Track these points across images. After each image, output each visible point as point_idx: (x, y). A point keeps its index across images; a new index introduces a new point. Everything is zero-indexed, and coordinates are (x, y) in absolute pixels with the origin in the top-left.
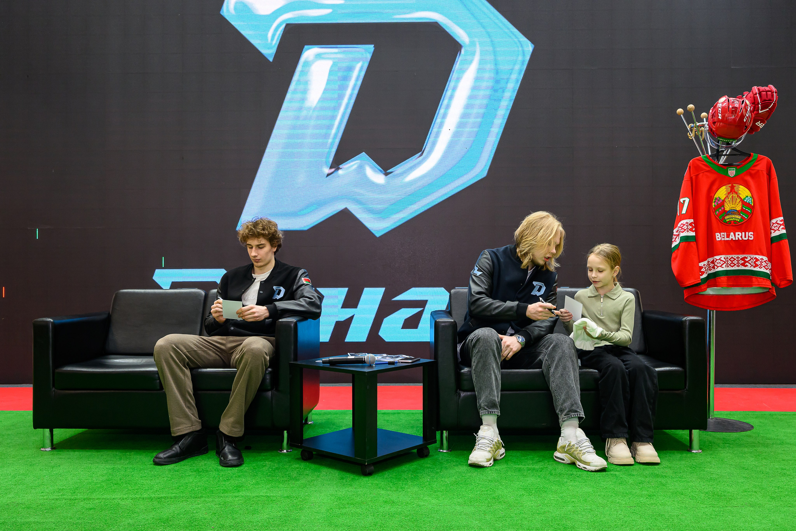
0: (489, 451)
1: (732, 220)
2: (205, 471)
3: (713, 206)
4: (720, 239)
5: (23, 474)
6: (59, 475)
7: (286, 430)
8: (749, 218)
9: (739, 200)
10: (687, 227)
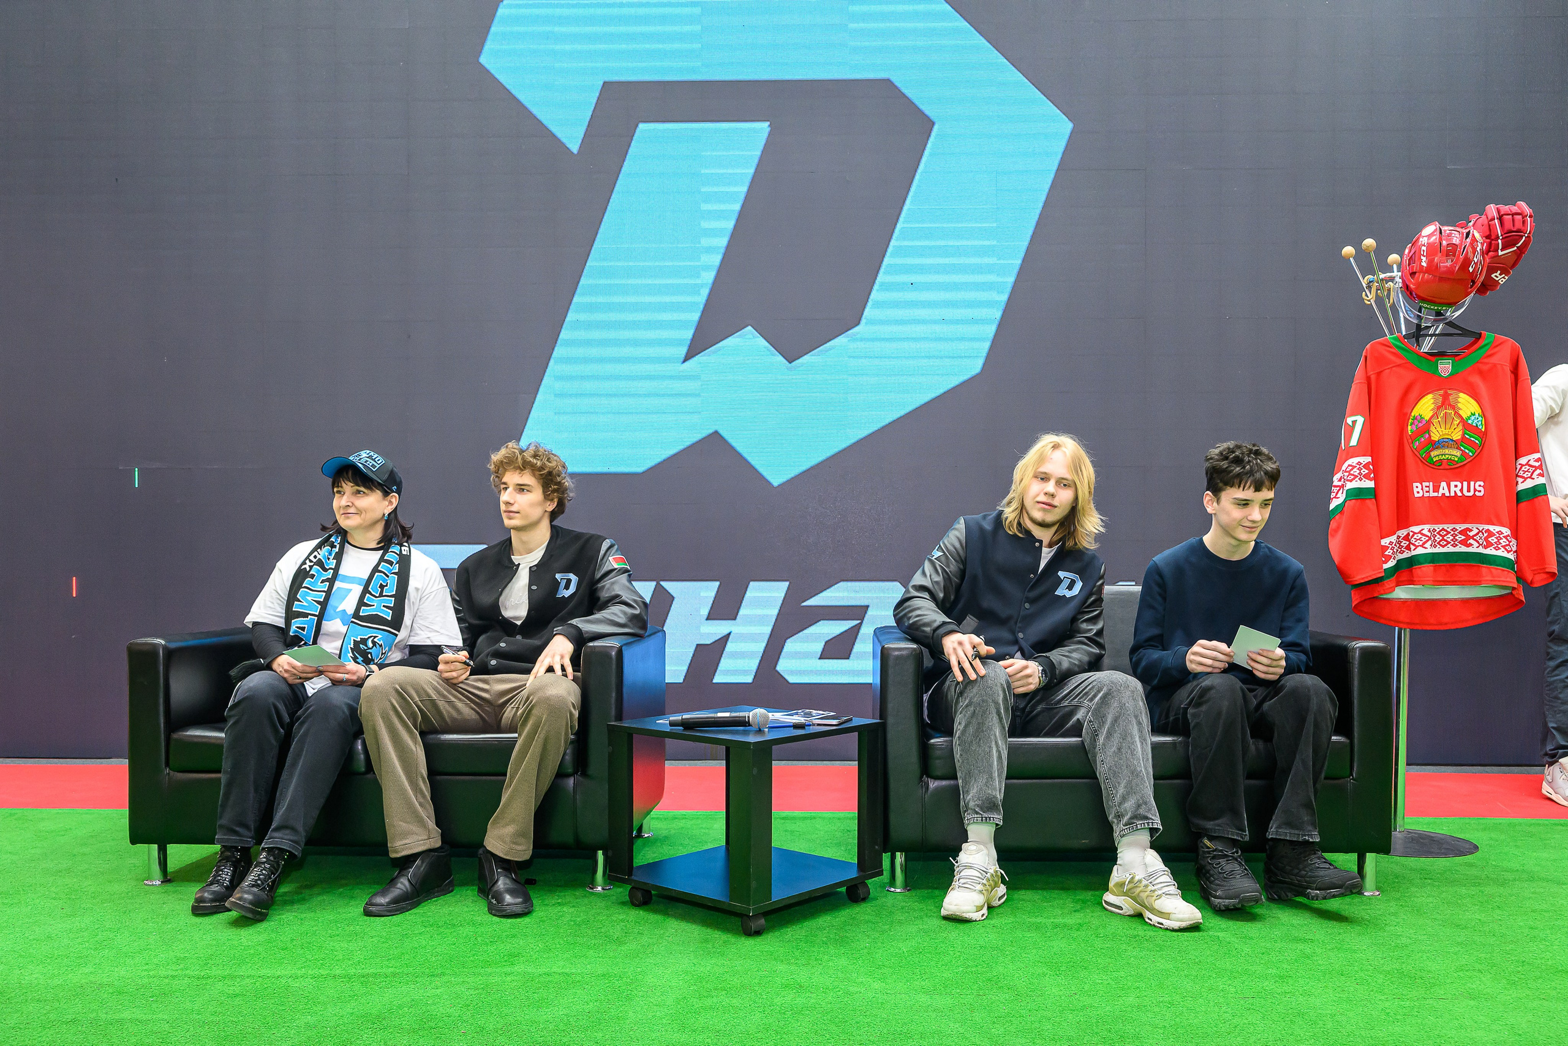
0: (981, 892)
1: (1444, 459)
2: (450, 926)
3: (1409, 431)
5: (110, 930)
6: (178, 931)
7: (600, 850)
8: (1476, 454)
9: (1457, 421)
10: (1358, 471)
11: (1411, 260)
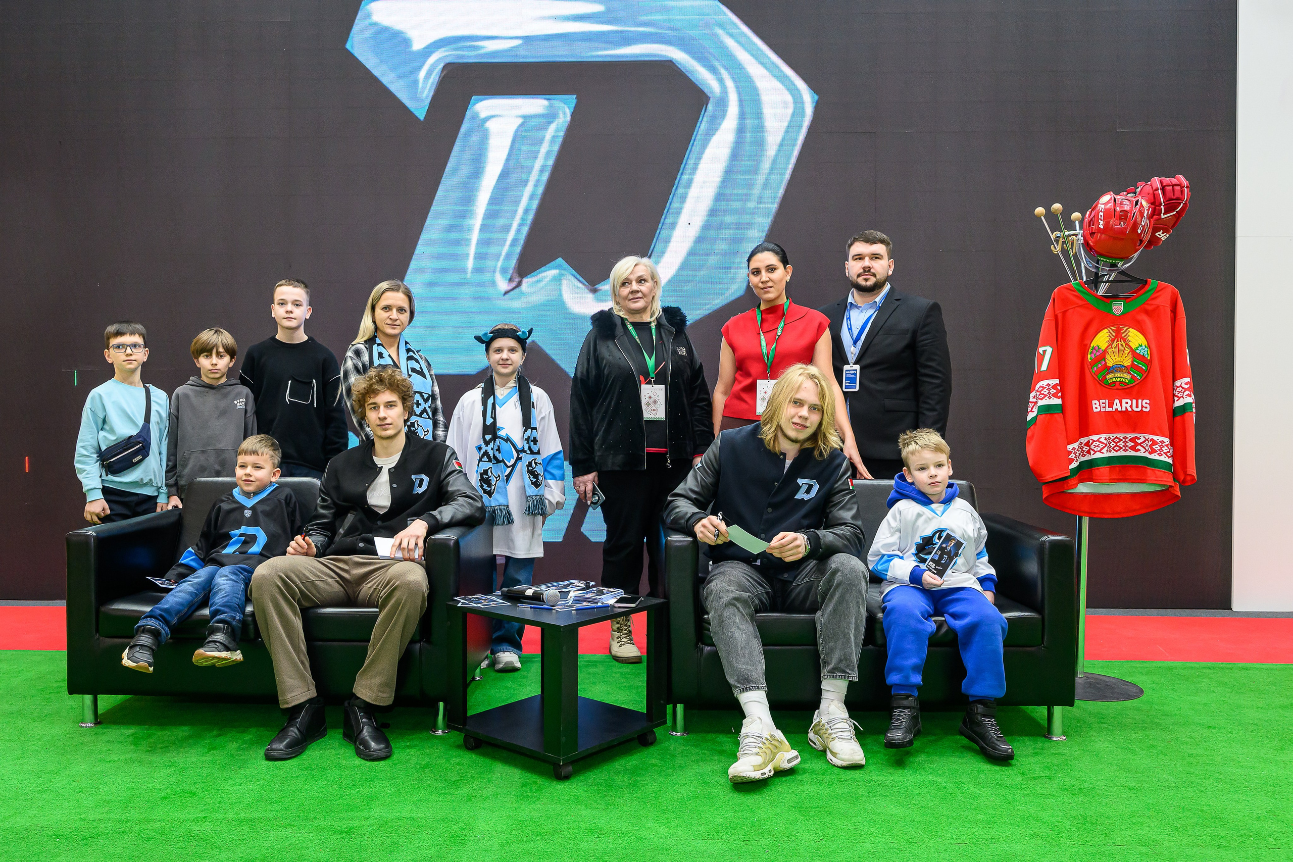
0: (757, 754)
1: (1117, 381)
3: (1089, 359)
4: (1098, 410)
7: (442, 701)
8: (1143, 377)
9: (1128, 350)
10: (1048, 391)
11: (1091, 222)
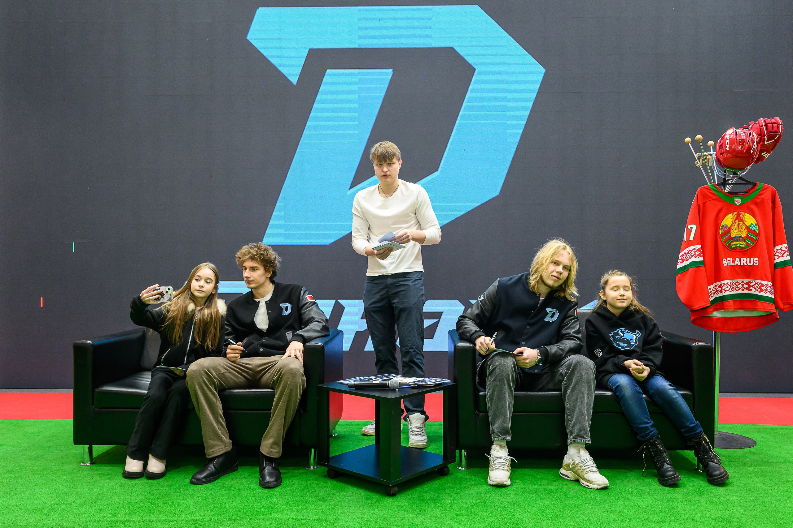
0: (507, 470)
1: (737, 246)
3: (720, 233)
4: (726, 265)
7: (313, 448)
8: (754, 244)
9: (744, 227)
10: (694, 253)
11: (721, 147)
